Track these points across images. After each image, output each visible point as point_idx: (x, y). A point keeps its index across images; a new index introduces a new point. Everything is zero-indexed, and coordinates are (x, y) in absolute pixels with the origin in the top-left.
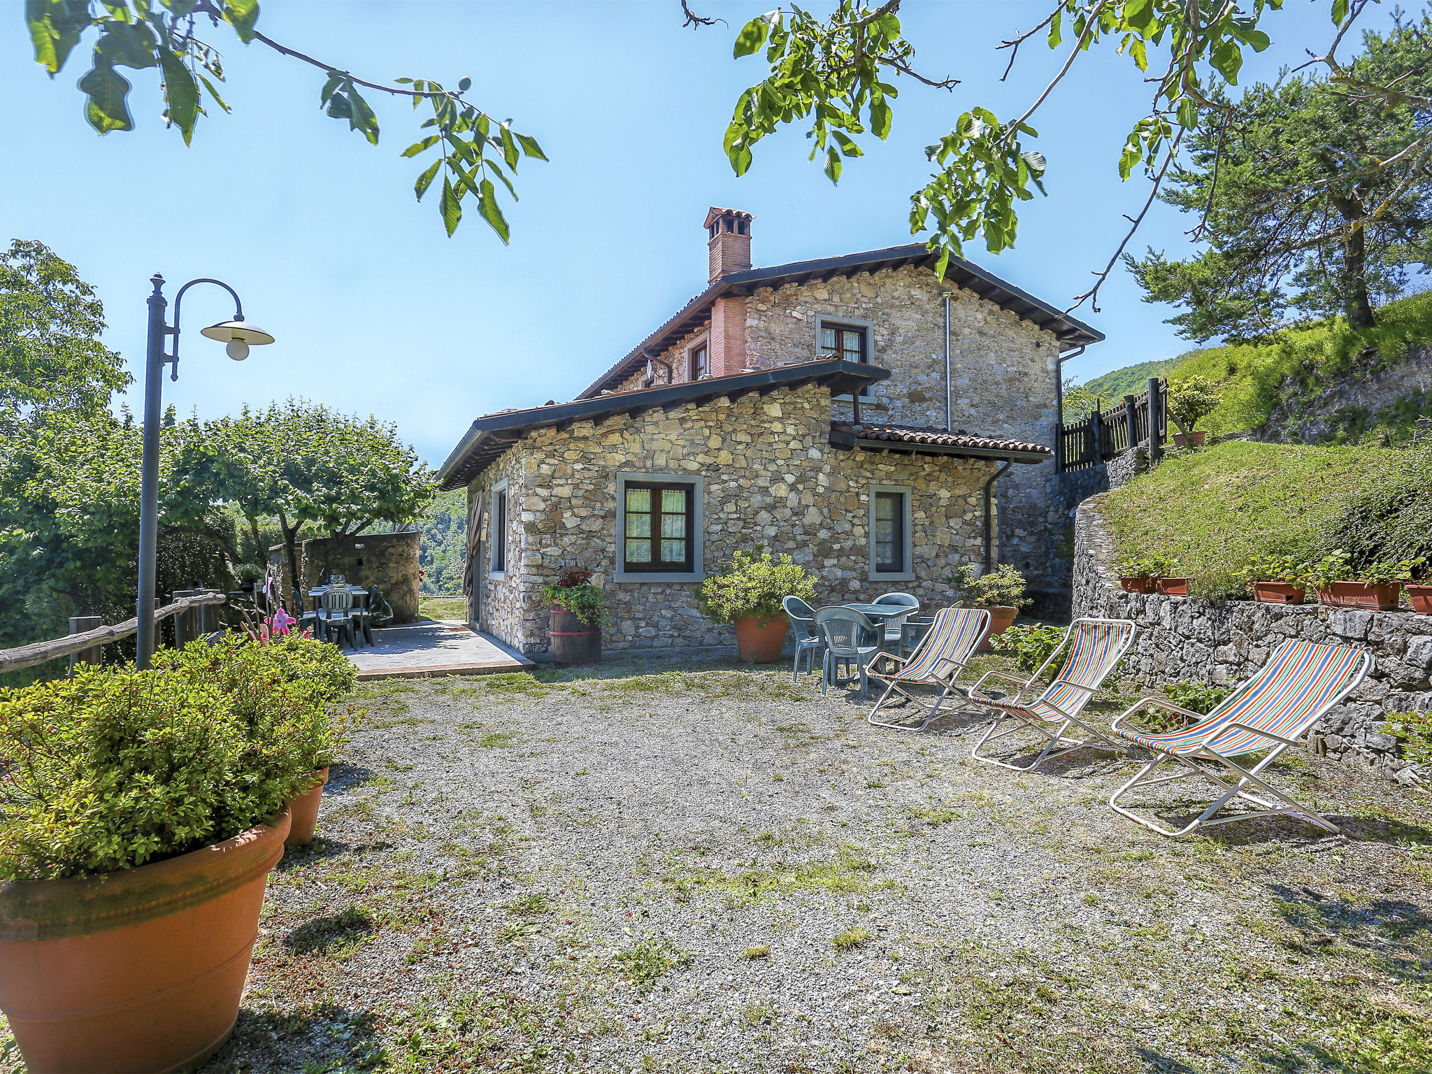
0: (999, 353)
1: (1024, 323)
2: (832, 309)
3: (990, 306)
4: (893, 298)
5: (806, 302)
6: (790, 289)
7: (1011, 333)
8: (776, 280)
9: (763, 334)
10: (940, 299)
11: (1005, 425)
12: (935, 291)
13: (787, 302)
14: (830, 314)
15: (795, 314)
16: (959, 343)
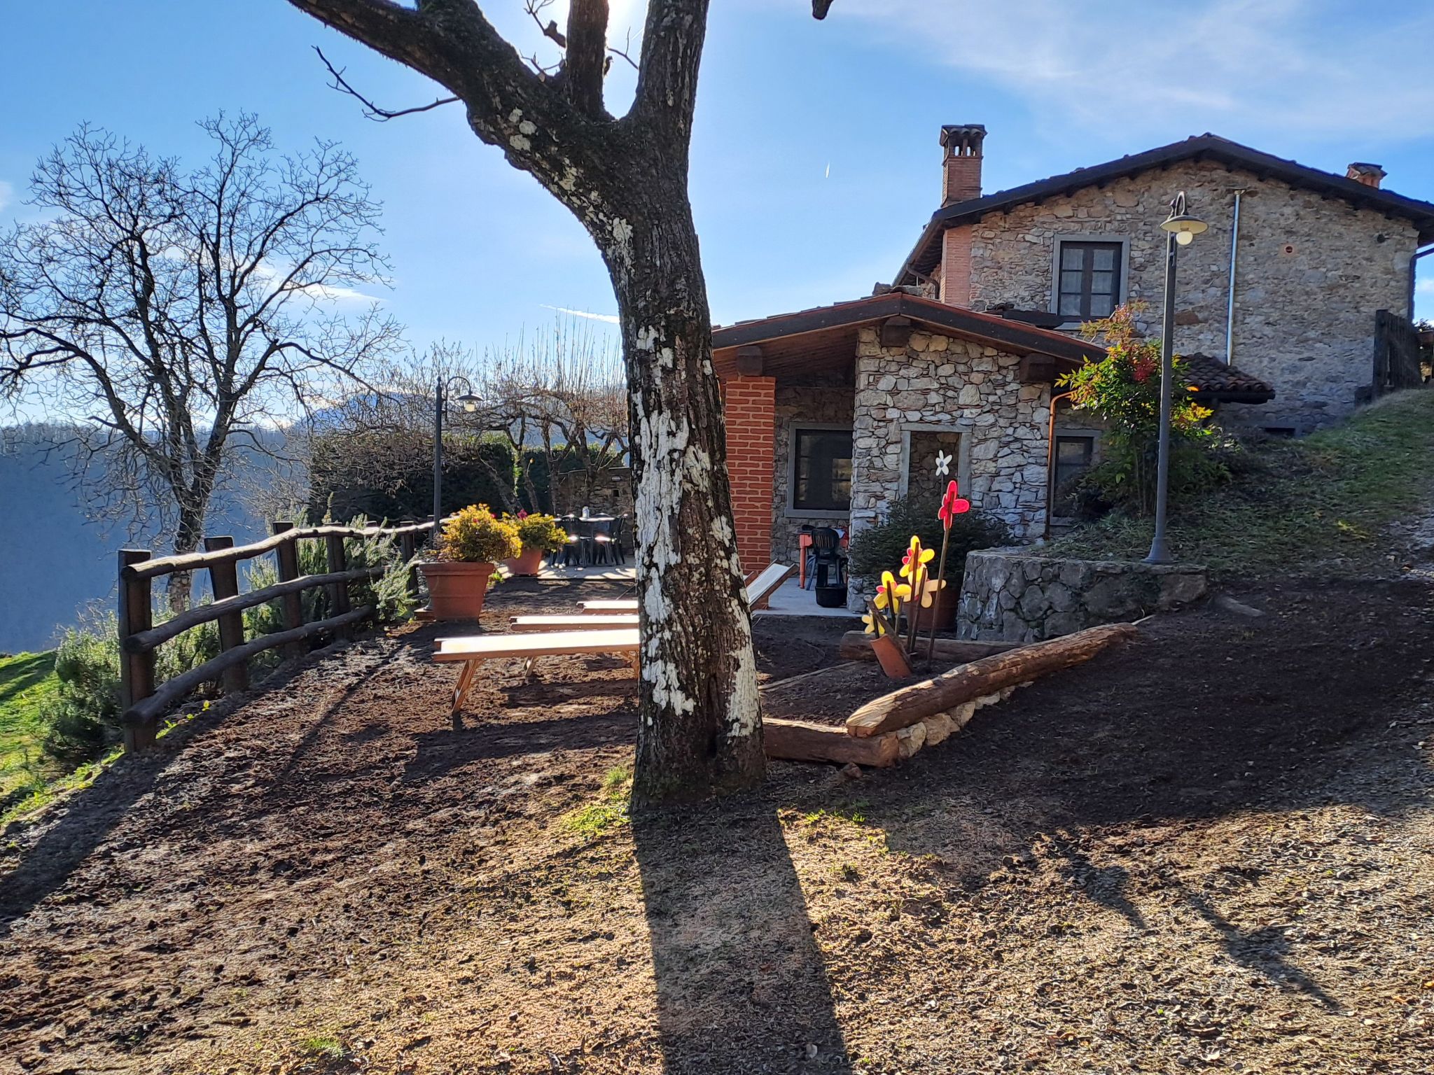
0: (1316, 255)
1: (1360, 214)
2: (1077, 226)
3: (1302, 198)
4: (1161, 203)
5: (1044, 223)
6: (1023, 211)
7: (1338, 228)
8: (1008, 203)
9: (989, 264)
10: (1229, 197)
11: (1318, 345)
12: (1222, 188)
13: (1020, 225)
14: (1073, 233)
15: (1028, 238)
16: (1253, 248)
